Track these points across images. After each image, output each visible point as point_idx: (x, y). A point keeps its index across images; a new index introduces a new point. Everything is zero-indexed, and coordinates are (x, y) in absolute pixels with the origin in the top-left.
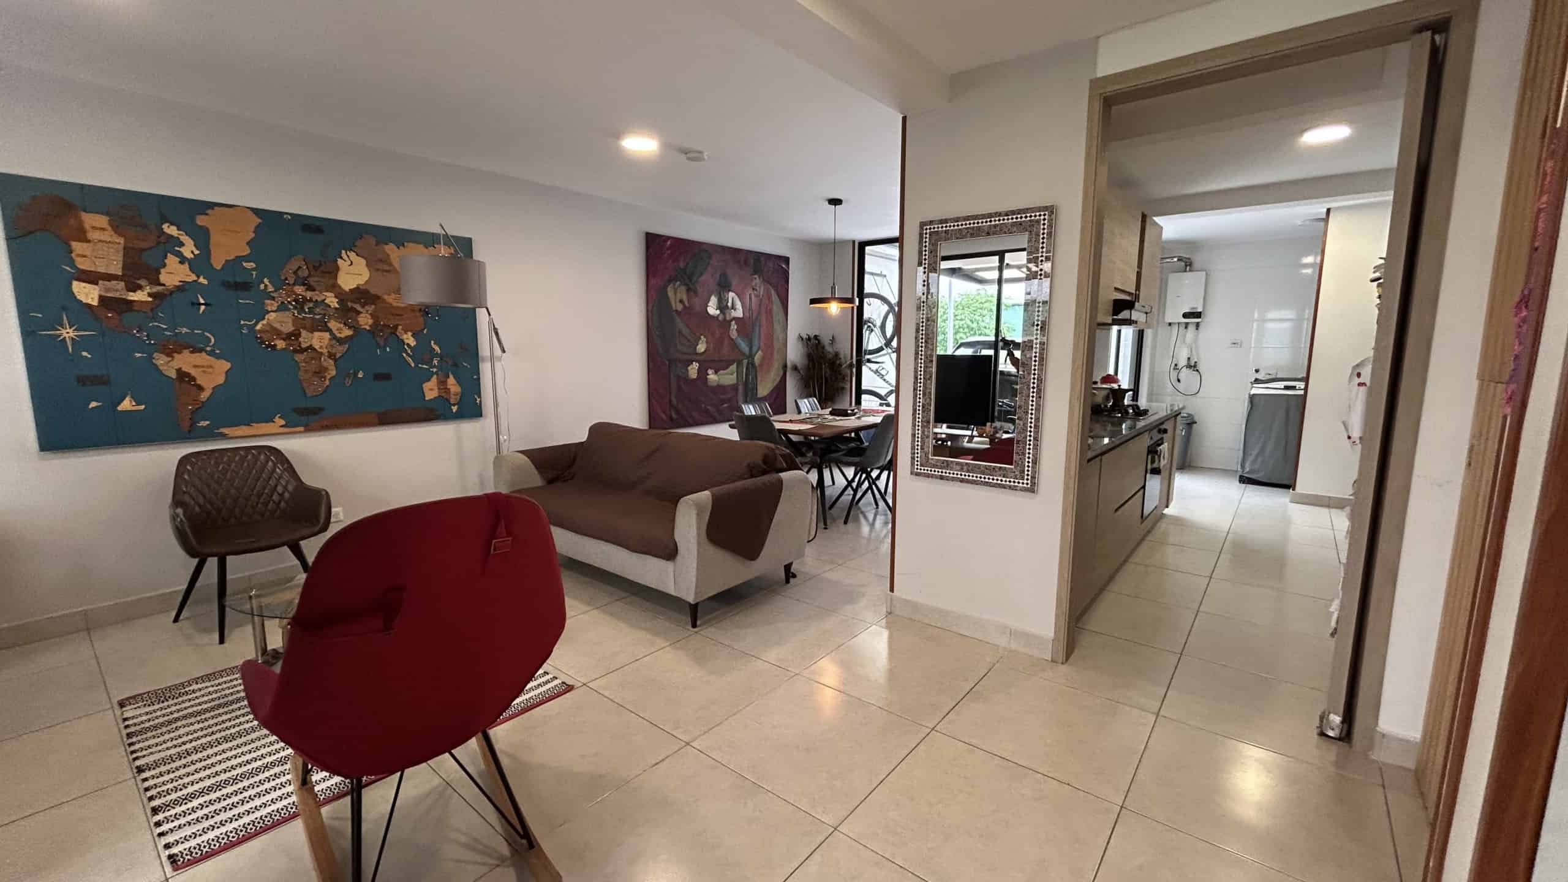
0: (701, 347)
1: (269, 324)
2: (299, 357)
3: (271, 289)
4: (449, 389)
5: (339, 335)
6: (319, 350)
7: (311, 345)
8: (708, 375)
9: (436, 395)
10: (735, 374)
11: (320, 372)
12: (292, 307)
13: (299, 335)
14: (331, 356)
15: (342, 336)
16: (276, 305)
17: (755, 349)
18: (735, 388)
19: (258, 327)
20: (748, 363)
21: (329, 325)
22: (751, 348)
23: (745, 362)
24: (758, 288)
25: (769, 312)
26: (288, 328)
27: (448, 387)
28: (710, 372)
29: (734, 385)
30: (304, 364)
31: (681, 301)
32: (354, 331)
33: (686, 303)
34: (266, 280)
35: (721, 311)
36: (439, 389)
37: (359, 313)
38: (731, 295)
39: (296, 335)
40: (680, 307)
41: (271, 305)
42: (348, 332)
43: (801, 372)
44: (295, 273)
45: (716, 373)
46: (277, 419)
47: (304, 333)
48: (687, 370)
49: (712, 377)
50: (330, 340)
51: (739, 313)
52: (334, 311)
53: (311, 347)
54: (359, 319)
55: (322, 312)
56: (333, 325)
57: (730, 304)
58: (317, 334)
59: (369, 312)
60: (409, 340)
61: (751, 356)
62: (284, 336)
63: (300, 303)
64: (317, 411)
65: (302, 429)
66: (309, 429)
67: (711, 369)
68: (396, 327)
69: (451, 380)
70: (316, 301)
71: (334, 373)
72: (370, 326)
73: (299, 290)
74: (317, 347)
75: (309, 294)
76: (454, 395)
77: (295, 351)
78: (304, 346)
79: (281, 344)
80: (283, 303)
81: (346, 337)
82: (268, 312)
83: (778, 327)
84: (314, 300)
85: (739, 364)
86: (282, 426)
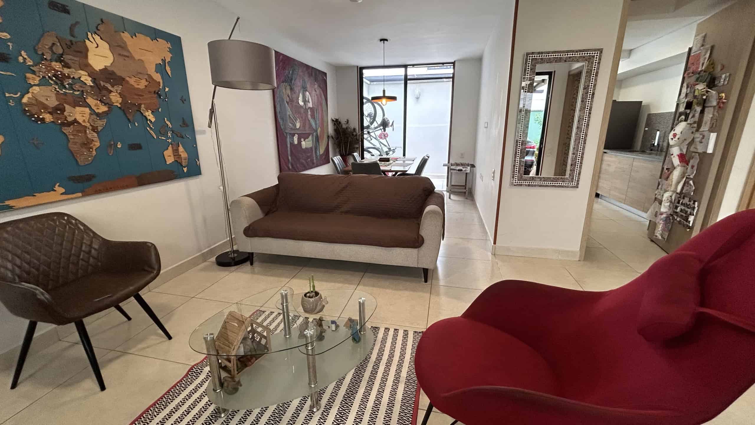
0: (298, 125)
1: (34, 97)
2: (67, 130)
3: (30, 63)
4: (180, 155)
5: (97, 111)
6: (83, 124)
7: (75, 119)
9: (173, 160)
10: (311, 142)
11: (87, 144)
12: (52, 82)
13: (63, 110)
14: (94, 129)
15: (100, 111)
16: (38, 79)
19: (25, 100)
21: (87, 101)
22: (316, 126)
23: (315, 134)
24: (317, 91)
25: (321, 104)
26: (53, 102)
27: (180, 154)
30: (72, 137)
31: (288, 96)
32: (108, 108)
33: (290, 97)
34: (23, 53)
35: (304, 103)
36: (174, 155)
37: (111, 92)
38: (307, 93)
39: (58, 110)
40: (288, 100)
41: (33, 79)
42: (103, 109)
43: (334, 139)
44: (51, 48)
45: (304, 140)
46: (57, 188)
47: (67, 107)
48: (294, 139)
49: (303, 143)
50: (91, 114)
51: (310, 105)
52: (89, 88)
53: (75, 121)
54: (111, 97)
55: (81, 89)
56: (90, 101)
57: (307, 99)
58: (78, 109)
59: (119, 91)
60: (149, 115)
61: (316, 131)
62: (50, 110)
63: (60, 79)
64: (89, 178)
65: (80, 194)
66: (86, 193)
67: (302, 138)
68: (140, 105)
69: (181, 149)
70: (74, 78)
71: (98, 144)
72: (120, 104)
73: (57, 66)
74: (81, 121)
75: (66, 71)
76: (184, 159)
77: (63, 124)
78: (70, 119)
79: (48, 118)
80: (44, 77)
81: (103, 112)
82: (32, 86)
83: (324, 114)
84: (72, 77)
85: (313, 135)
86: (62, 194)
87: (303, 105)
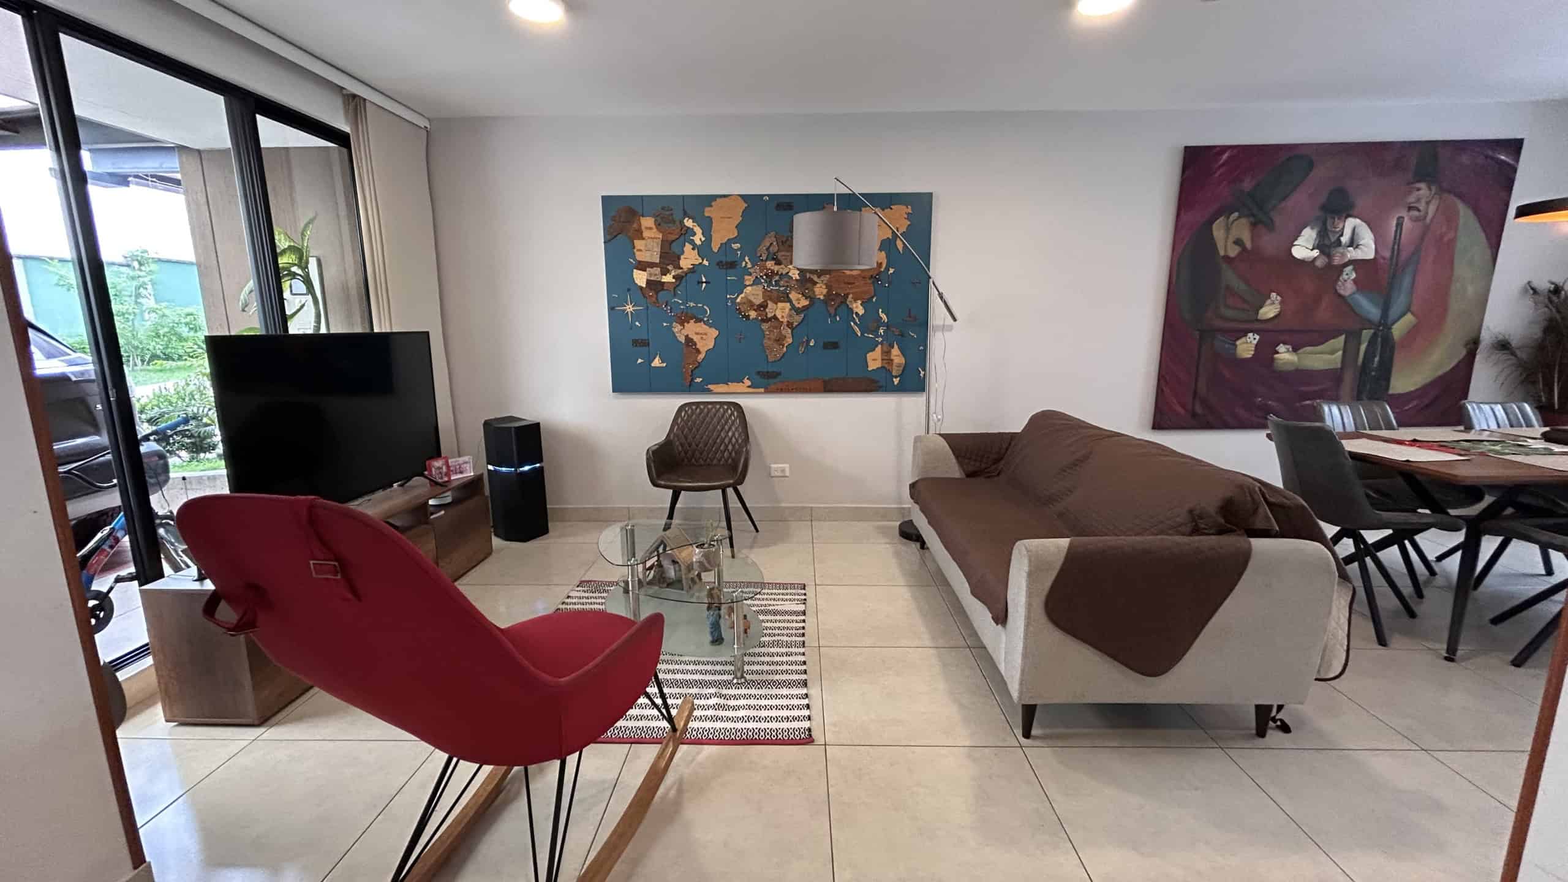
0: (1269, 311)
1: (746, 297)
2: (765, 326)
3: (749, 265)
4: (892, 360)
5: (797, 306)
6: (781, 320)
7: (775, 315)
8: (1277, 353)
9: (880, 366)
10: (1340, 353)
11: (780, 340)
12: (763, 281)
13: (767, 306)
14: (789, 324)
15: (800, 306)
16: (752, 280)
17: (1393, 312)
19: (738, 300)
20: (1375, 335)
21: (790, 296)
22: (1385, 309)
23: (1367, 334)
24: (1422, 206)
25: (1446, 246)
26: (758, 300)
27: (892, 357)
28: (1282, 348)
29: (1332, 370)
30: (767, 333)
31: (1238, 242)
32: (810, 301)
33: (1248, 245)
34: (747, 258)
35: (1322, 252)
36: (882, 360)
37: (815, 283)
38: (1351, 223)
39: (763, 306)
40: (1233, 251)
41: (749, 280)
42: (805, 302)
43: (1518, 353)
44: (768, 249)
45: (1295, 350)
46: (746, 380)
47: (770, 304)
48: (1236, 346)
49: (1285, 355)
50: (790, 310)
51: (1367, 249)
52: (794, 282)
53: (775, 317)
54: (816, 289)
55: (786, 284)
56: (793, 296)
57: (1345, 239)
58: (780, 305)
59: (825, 282)
60: (858, 308)
61: (1383, 327)
62: (755, 307)
63: (770, 275)
64: (773, 375)
65: (762, 390)
66: (769, 391)
67: (1285, 343)
68: (846, 296)
69: (895, 351)
70: (782, 274)
71: (790, 341)
72: (824, 296)
73: (770, 264)
74: (779, 317)
75: (776, 268)
76: (898, 367)
77: (763, 321)
78: (770, 315)
79: (753, 314)
80: (757, 277)
81: (803, 307)
82: (746, 286)
84: (780, 273)
85: (1353, 337)
86: (749, 387)
87: (1315, 258)
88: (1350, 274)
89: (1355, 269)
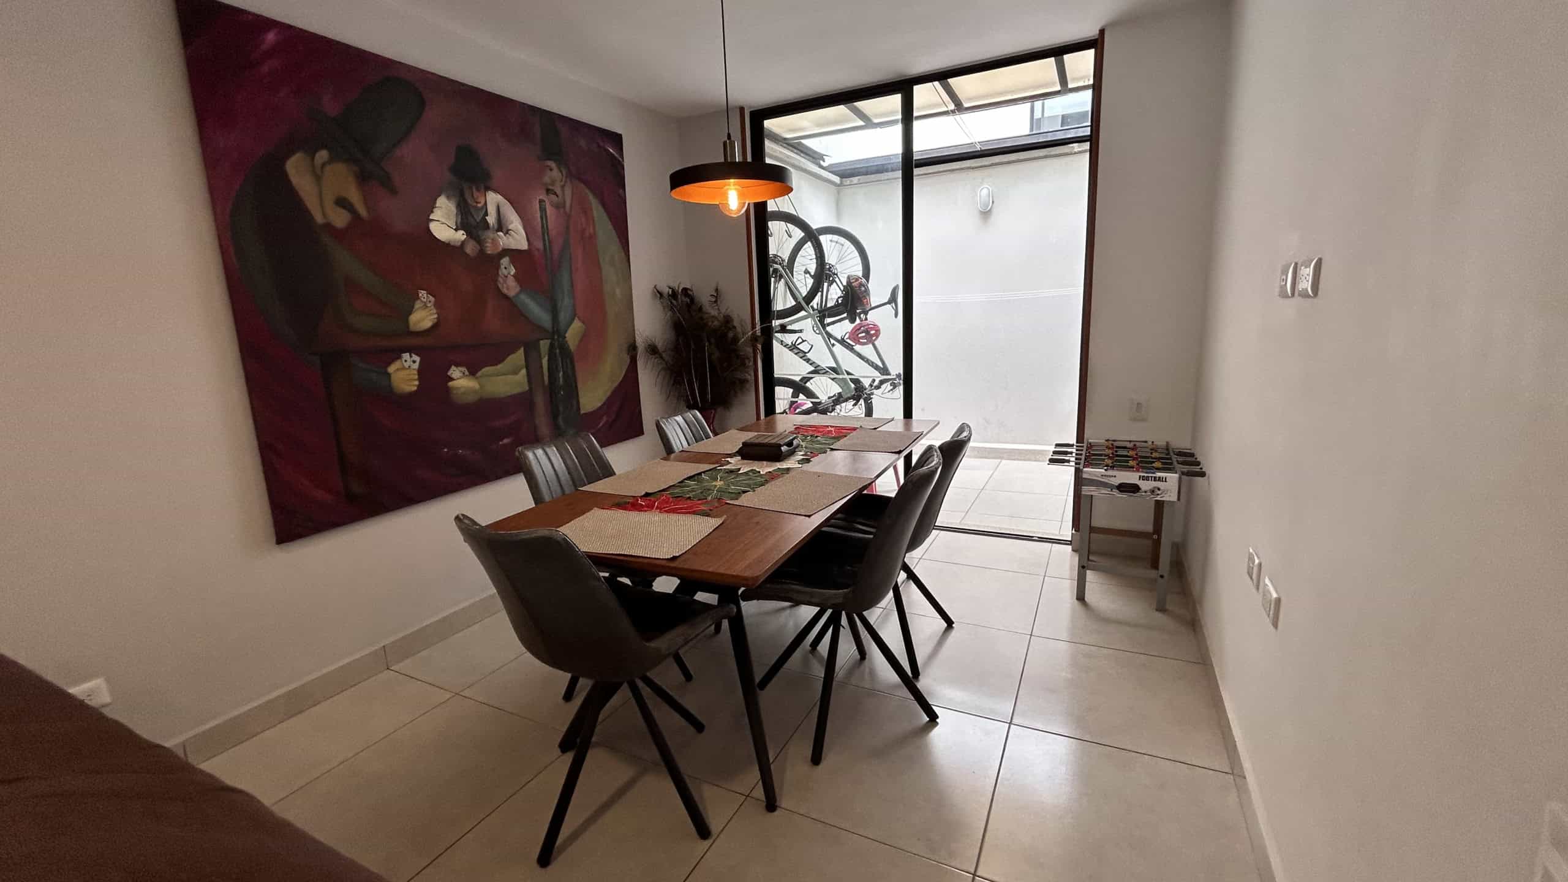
0: (423, 317)
8: (452, 379)
10: (524, 371)
17: (563, 316)
18: (524, 401)
20: (552, 346)
22: (554, 313)
23: (544, 345)
24: (558, 191)
25: (589, 241)
28: (455, 372)
29: (521, 395)
31: (342, 203)
33: (362, 211)
35: (469, 234)
38: (493, 199)
40: (340, 219)
43: (664, 355)
45: (473, 372)
48: (389, 375)
49: (461, 381)
51: (517, 238)
57: (491, 219)
61: (557, 334)
67: (457, 365)
83: (609, 274)
85: (531, 349)
87: (463, 243)
88: (507, 269)
89: (513, 262)
